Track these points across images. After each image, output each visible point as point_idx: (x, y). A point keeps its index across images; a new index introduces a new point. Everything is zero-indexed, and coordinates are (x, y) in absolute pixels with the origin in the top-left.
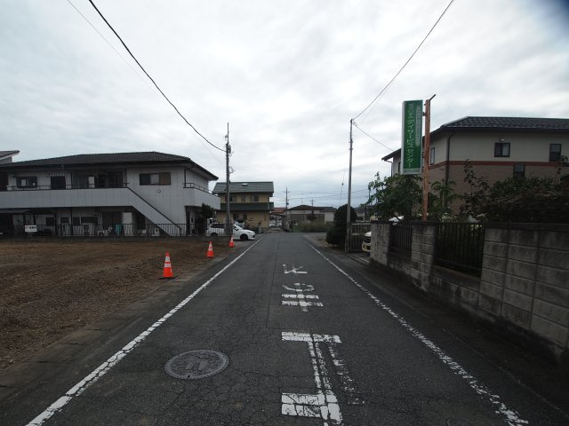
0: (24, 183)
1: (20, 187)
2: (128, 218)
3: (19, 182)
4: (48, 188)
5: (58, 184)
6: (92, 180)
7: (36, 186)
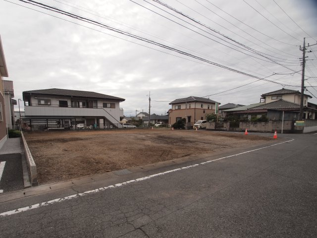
0: (43, 102)
1: (39, 104)
2: (101, 121)
3: (39, 101)
4: (57, 106)
5: (63, 104)
6: (81, 104)
7: (50, 105)
